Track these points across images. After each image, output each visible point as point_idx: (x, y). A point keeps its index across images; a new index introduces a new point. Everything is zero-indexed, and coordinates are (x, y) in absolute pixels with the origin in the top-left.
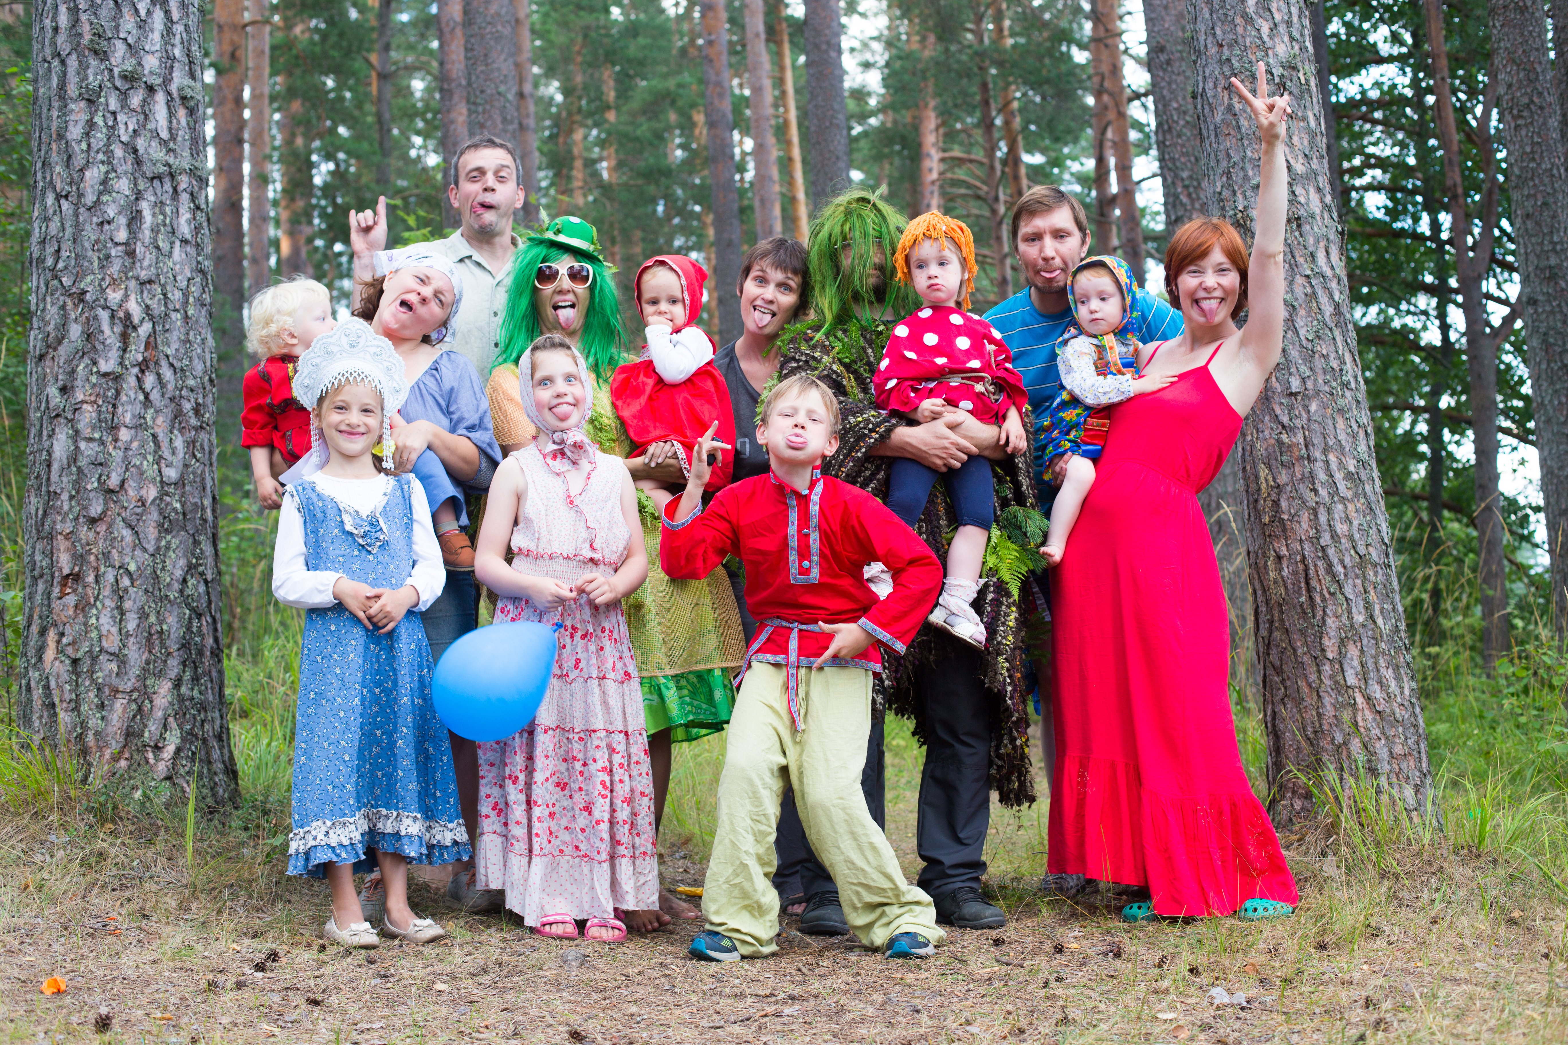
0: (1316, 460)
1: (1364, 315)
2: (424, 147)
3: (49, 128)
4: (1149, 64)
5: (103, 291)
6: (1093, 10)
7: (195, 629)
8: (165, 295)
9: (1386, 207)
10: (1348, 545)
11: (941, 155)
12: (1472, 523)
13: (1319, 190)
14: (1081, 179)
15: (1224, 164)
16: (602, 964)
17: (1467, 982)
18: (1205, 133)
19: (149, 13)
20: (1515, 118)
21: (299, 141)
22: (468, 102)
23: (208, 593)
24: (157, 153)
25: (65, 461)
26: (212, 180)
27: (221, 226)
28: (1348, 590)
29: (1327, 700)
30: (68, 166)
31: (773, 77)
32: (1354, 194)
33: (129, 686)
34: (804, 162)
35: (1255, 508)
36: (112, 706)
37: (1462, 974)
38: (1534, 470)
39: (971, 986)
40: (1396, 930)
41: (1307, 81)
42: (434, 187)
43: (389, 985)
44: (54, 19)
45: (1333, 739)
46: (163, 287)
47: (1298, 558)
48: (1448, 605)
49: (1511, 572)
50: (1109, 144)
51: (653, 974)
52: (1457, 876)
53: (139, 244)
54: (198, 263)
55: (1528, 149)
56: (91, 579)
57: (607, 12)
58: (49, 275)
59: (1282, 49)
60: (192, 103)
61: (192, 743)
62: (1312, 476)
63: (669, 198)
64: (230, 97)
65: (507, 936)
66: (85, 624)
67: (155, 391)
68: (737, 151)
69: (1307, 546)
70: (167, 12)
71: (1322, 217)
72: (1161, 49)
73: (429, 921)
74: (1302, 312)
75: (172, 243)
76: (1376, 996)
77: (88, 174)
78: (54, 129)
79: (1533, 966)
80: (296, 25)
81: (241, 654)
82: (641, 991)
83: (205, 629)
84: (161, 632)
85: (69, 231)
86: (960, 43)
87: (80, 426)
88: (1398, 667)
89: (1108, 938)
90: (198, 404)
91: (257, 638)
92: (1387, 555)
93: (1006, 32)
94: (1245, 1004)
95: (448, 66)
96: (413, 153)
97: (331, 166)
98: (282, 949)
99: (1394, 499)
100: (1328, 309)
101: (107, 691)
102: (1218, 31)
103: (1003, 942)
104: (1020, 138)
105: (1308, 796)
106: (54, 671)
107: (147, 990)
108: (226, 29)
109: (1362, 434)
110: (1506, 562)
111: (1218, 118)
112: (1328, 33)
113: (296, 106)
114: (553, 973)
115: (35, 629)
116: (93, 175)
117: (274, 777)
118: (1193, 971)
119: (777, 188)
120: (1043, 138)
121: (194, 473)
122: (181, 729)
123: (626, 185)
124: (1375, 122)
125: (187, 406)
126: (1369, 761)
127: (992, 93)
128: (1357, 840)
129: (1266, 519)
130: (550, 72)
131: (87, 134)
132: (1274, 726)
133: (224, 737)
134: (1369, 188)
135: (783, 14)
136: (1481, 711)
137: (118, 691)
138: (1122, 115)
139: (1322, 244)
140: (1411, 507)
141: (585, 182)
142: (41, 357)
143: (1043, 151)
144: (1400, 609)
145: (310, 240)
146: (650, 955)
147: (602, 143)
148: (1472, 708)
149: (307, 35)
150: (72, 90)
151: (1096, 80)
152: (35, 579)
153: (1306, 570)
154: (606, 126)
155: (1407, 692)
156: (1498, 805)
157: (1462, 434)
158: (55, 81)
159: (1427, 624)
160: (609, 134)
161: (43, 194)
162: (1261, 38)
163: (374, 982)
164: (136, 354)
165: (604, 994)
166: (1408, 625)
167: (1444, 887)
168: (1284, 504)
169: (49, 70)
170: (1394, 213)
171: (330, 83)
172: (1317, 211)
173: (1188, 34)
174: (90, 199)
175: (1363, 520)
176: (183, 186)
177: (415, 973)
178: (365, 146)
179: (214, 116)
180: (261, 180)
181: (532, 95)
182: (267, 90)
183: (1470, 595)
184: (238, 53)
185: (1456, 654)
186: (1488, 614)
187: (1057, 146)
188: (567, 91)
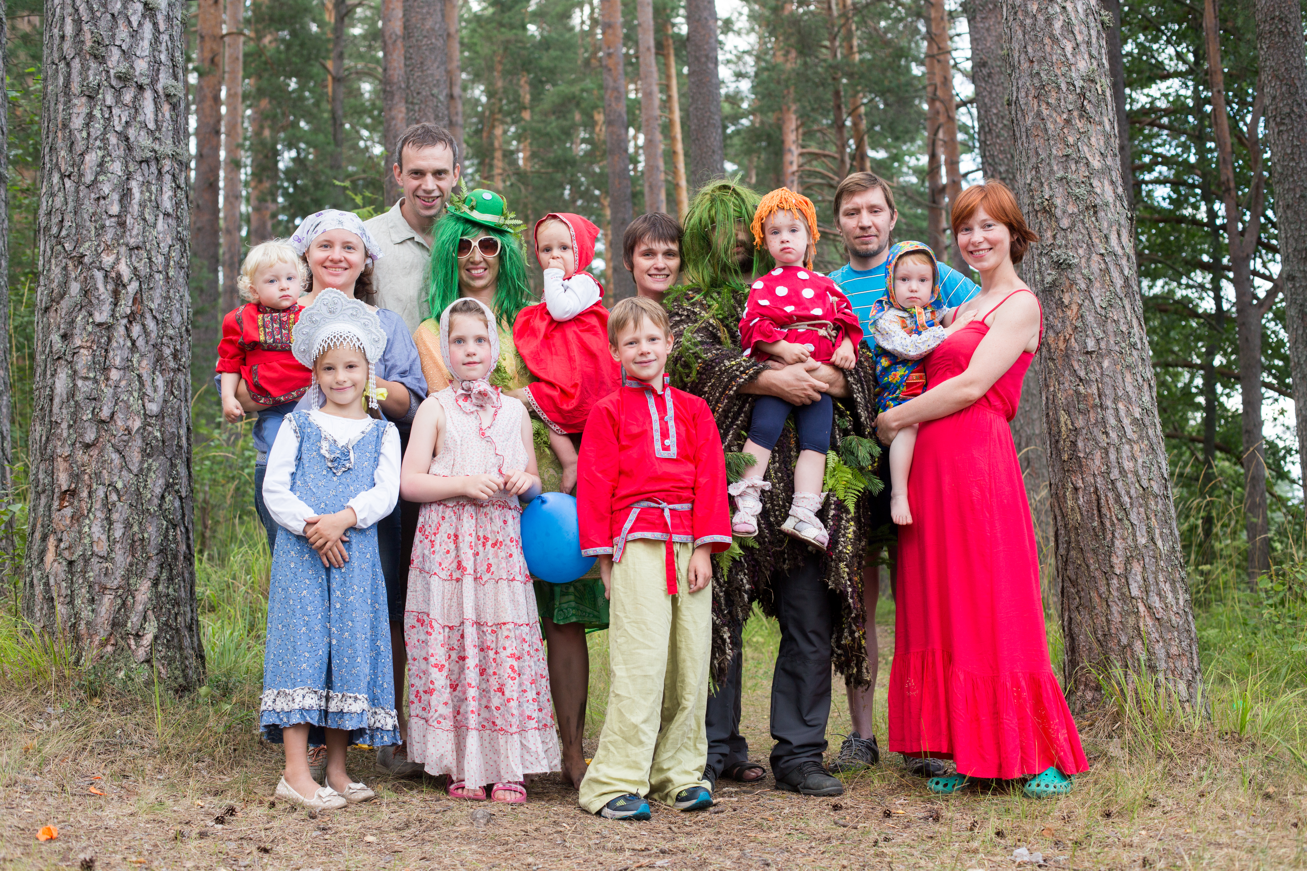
0: (1107, 408)
1: (1150, 288)
2: (370, 138)
3: (56, 119)
4: (973, 77)
5: (99, 255)
6: (928, 32)
7: (171, 538)
8: (150, 259)
9: (1170, 197)
10: (1134, 479)
11: (801, 150)
12: (1239, 461)
13: (1112, 183)
14: (917, 171)
15: (1034, 160)
16: (505, 822)
17: (1228, 846)
18: (1018, 135)
19: (140, 24)
20: (1277, 124)
21: (267, 133)
22: (407, 102)
23: (182, 508)
24: (145, 141)
25: (65, 396)
26: (193, 164)
27: (200, 202)
28: (1133, 517)
29: (1115, 609)
30: (71, 151)
31: (660, 84)
32: (1144, 186)
33: (115, 584)
34: (686, 155)
35: (1056, 447)
36: (101, 600)
37: (1224, 839)
38: (1291, 419)
39: (813, 844)
40: (1170, 802)
41: (1103, 92)
42: (378, 172)
43: (327, 837)
44: (61, 28)
45: (1119, 641)
46: (149, 252)
47: (1092, 490)
48: (1217, 529)
49: (1271, 505)
50: (941, 143)
51: (549, 831)
52: (1222, 757)
53: (129, 216)
54: (178, 232)
55: (1289, 151)
56: (85, 494)
57: (524, 28)
58: (54, 241)
59: (1083, 65)
60: (175, 100)
61: (167, 632)
62: (1104, 421)
63: (575, 184)
64: (210, 95)
65: (428, 798)
66: (80, 532)
67: (140, 339)
68: (631, 145)
69: (1099, 479)
70: (155, 24)
71: (1115, 205)
72: (984, 64)
73: (361, 785)
74: (1097, 285)
75: (157, 216)
76: (1154, 857)
77: (87, 158)
78: (59, 120)
79: (1284, 833)
80: (265, 36)
81: (211, 558)
82: (537, 845)
83: (179, 538)
84: (143, 540)
85: (71, 205)
86: (817, 57)
87: (78, 367)
88: (1174, 581)
89: (929, 805)
90: (176, 350)
91: (224, 544)
92: (1166, 488)
93: (855, 49)
94: (1042, 862)
95: (390, 72)
96: (362, 144)
97: (293, 153)
98: (238, 806)
99: (1174, 441)
100: (1119, 282)
101: (97, 587)
102: (1030, 50)
103: (841, 807)
104: (866, 138)
105: (1098, 688)
106: (53, 571)
107: (125, 838)
108: (207, 39)
109: (1146, 387)
110: (1267, 495)
111: (1029, 122)
112: (1124, 52)
113: (265, 103)
114: (463, 828)
115: (38, 535)
116: (92, 159)
117: (236, 662)
118: (999, 834)
119: (662, 177)
120: (886, 138)
121: (172, 408)
122: (158, 620)
123: (538, 172)
124: (1162, 127)
125: (167, 352)
126: (1149, 660)
127: (843, 100)
128: (1139, 727)
129: (1065, 457)
130: (477, 77)
131: (88, 124)
132: (1070, 629)
133: (194, 627)
134: (1157, 181)
135: (670, 32)
136: (1244, 619)
137: (106, 588)
138: (951, 119)
139: (1114, 228)
140: (1189, 448)
141: (504, 170)
142: (47, 309)
143: (886, 148)
144: (1177, 533)
145: (274, 216)
146: (546, 814)
147: (519, 137)
148: (1237, 617)
149: (274, 45)
150: (75, 87)
151: (930, 89)
152: (38, 494)
153: (1098, 500)
154: (523, 123)
155: (1181, 602)
156: (1256, 698)
157: (1232, 388)
158: (61, 80)
159: (1200, 545)
160: (525, 130)
161: (50, 174)
162: (1065, 56)
163: (314, 834)
164: (125, 307)
165: (506, 847)
166: (1184, 547)
167: (1211, 766)
168: (1080, 444)
169: (57, 71)
170: (1178, 203)
171: (293, 84)
172: (1111, 200)
173: (1005, 52)
174: (89, 178)
175: (1146, 459)
176: (166, 168)
177: (349, 827)
178: (321, 137)
179: (197, 111)
180: (236, 165)
181: (460, 97)
182: (240, 91)
183: (1237, 522)
184: (216, 59)
185: (1224, 571)
186: (1251, 538)
187: (897, 144)
188: (490, 94)
